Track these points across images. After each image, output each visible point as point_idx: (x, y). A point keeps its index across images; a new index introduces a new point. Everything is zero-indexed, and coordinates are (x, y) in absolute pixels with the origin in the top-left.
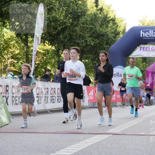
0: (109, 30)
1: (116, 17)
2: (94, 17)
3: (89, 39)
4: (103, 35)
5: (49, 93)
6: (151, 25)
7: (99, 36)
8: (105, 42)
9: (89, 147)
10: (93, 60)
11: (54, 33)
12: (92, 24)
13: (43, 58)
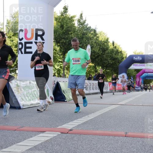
0: (119, 57)
1: (122, 51)
2: (112, 50)
3: (110, 61)
4: (116, 59)
5: (91, 85)
6: (139, 54)
7: (114, 59)
8: (117, 62)
9: (110, 110)
10: (111, 70)
11: (93, 58)
12: (111, 54)
13: (88, 69)
